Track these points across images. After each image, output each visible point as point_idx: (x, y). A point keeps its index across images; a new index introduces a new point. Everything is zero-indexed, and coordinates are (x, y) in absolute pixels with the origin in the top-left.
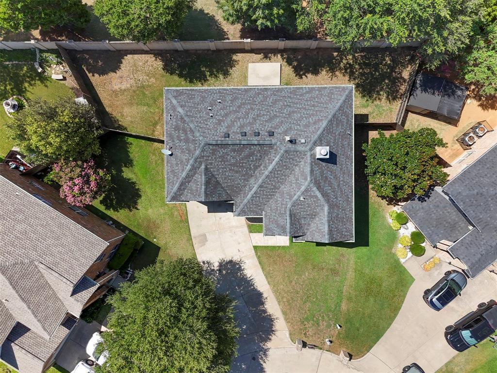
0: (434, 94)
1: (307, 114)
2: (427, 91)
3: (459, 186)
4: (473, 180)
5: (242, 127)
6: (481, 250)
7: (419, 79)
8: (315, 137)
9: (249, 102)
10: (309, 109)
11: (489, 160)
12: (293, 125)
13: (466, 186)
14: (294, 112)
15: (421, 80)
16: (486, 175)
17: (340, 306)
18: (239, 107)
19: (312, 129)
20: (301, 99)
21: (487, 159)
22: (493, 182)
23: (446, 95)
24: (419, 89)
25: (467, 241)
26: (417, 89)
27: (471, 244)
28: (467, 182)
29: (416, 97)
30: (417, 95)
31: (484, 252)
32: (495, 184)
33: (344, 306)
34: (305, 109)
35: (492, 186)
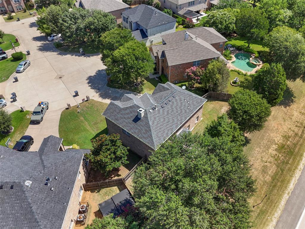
0: (120, 202)
1: (159, 123)
2: (124, 201)
3: (78, 157)
4: (74, 162)
5: (173, 103)
6: (50, 144)
7: (133, 202)
8: (149, 116)
9: (181, 114)
10: (160, 126)
11: (73, 176)
12: (159, 115)
13: (75, 158)
14: (164, 121)
15: (132, 202)
16: (70, 167)
17: (84, 117)
18: (181, 110)
19: (153, 118)
20: (167, 128)
21: (74, 176)
22: (65, 165)
23: (114, 209)
24: (129, 198)
25: (57, 145)
26: (130, 198)
27: (55, 145)
28: (76, 160)
29: (127, 194)
30: (127, 195)
31: (48, 143)
32: (64, 164)
33: (82, 118)
34: (162, 125)
35: (64, 163)
